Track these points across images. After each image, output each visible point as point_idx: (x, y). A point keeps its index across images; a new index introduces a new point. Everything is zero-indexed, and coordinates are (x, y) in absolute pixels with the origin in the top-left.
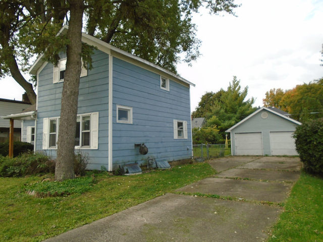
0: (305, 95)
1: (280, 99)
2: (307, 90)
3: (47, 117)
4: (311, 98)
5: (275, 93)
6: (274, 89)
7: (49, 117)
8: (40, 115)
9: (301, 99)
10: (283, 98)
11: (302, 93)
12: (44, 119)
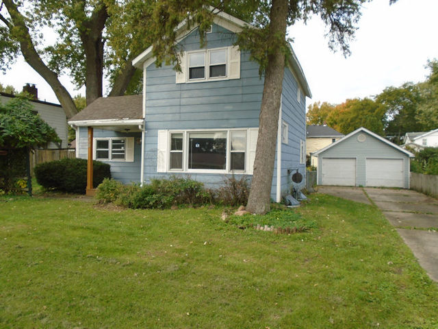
0: (361, 112)
1: (325, 116)
2: (362, 107)
3: (164, 129)
4: (372, 118)
5: (319, 107)
6: (319, 103)
7: (168, 129)
8: (150, 125)
9: (356, 117)
10: (330, 114)
11: (355, 111)
12: (159, 131)
